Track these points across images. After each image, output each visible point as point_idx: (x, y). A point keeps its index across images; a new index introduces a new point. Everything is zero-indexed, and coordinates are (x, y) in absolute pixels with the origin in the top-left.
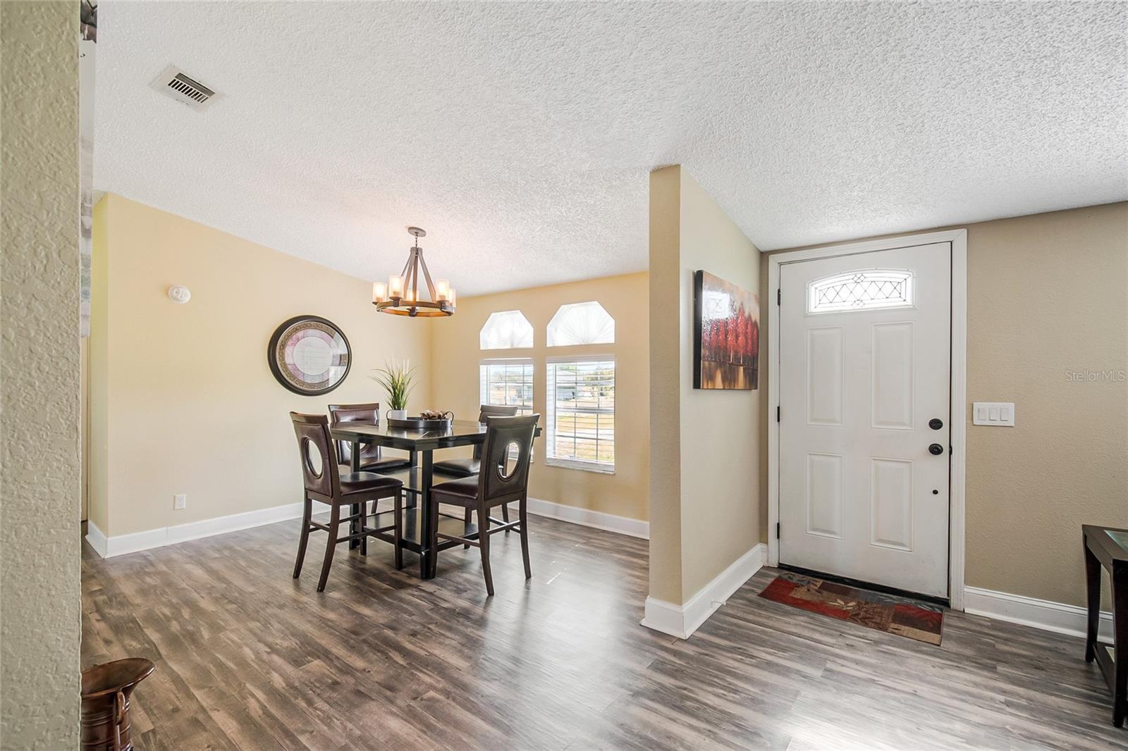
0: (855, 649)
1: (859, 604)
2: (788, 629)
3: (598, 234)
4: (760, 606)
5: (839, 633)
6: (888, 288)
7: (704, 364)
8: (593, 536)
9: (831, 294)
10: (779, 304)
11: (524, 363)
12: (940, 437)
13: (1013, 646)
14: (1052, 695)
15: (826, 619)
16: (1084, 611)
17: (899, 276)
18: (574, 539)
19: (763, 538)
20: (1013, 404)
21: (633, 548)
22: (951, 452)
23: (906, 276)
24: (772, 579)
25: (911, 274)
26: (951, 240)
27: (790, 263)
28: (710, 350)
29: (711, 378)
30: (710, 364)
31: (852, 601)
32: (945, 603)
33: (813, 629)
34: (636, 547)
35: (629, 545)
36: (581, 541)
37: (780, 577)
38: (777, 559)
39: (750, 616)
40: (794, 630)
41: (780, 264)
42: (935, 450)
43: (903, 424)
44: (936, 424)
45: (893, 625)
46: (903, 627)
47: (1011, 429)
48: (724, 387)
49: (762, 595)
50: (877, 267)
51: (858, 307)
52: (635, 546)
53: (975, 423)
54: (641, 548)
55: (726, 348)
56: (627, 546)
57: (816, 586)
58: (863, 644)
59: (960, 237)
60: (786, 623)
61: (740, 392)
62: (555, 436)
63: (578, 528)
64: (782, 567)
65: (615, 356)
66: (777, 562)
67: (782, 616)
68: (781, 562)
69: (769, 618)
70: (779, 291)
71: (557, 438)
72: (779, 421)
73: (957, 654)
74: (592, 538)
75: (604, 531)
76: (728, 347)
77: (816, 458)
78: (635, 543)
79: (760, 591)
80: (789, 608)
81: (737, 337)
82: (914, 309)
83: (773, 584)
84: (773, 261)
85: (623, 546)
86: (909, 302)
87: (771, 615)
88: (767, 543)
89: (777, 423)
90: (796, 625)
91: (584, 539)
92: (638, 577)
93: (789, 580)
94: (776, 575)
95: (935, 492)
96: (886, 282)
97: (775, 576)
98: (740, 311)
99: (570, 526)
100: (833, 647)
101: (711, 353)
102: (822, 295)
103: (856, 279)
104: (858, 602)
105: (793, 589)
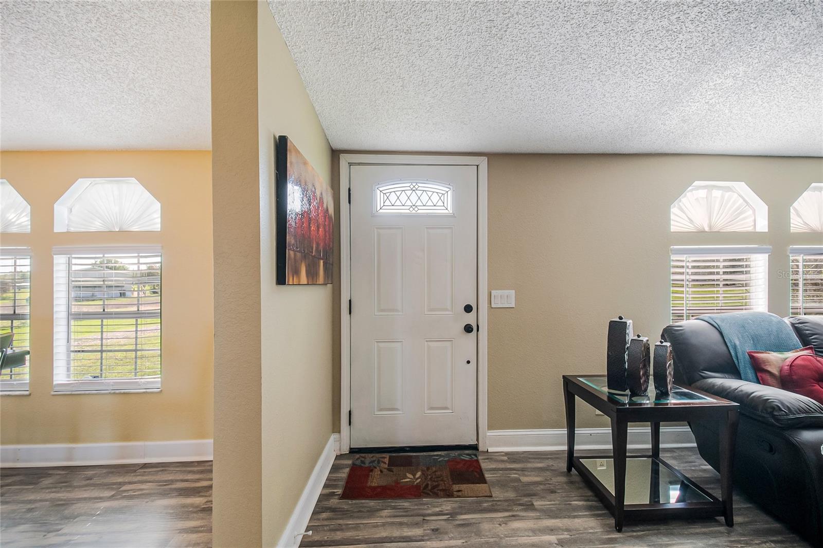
0: (440, 533)
1: (423, 471)
2: (378, 536)
3: (131, 75)
4: (344, 514)
5: (421, 518)
6: (435, 198)
7: (290, 254)
8: (127, 479)
9: (393, 198)
10: (350, 202)
11: (16, 254)
12: (470, 319)
13: (530, 476)
14: (575, 517)
15: (406, 504)
16: (565, 431)
17: (442, 189)
18: (96, 493)
19: (336, 428)
20: (514, 291)
21: (187, 481)
22: (478, 330)
23: (447, 190)
24: (347, 470)
25: (451, 187)
26: (477, 164)
27: (359, 164)
28: (295, 236)
29: (297, 272)
30: (295, 255)
31: (417, 472)
32: (475, 448)
33: (401, 524)
34: (192, 479)
35: (181, 477)
36: (107, 494)
37: (353, 464)
38: (349, 443)
39: (338, 533)
40: (384, 534)
41: (350, 164)
42: (468, 329)
43: (447, 310)
44: (468, 309)
45: (456, 487)
46: (463, 487)
47: (512, 309)
48: (308, 282)
49: (344, 496)
50: (427, 180)
51: (414, 212)
52: (190, 477)
53: (493, 306)
54: (197, 476)
55: (310, 237)
56: (177, 481)
57: (385, 463)
58: (443, 523)
59: (483, 162)
60: (375, 527)
61: (318, 286)
62: (69, 351)
63: (105, 471)
64: (353, 451)
65: (162, 247)
66: (349, 447)
67: (369, 517)
68: (351, 447)
69: (356, 527)
70: (349, 190)
71: (72, 354)
72: (350, 313)
73: (506, 501)
74: (124, 483)
75: (145, 466)
76: (311, 237)
77: (382, 345)
78: (190, 472)
79: (339, 491)
80: (372, 503)
81: (318, 228)
82: (453, 216)
83: (350, 476)
84: (344, 160)
85: (172, 482)
86: (450, 210)
87: (358, 521)
88: (339, 432)
89: (349, 315)
90: (384, 525)
91: (112, 489)
92: (194, 530)
93: (362, 465)
94: (350, 462)
95: (468, 362)
96: (434, 192)
97: (349, 465)
98: (320, 200)
99: (90, 473)
100: (423, 540)
101: (296, 241)
102: (386, 198)
103: (412, 187)
104: (422, 470)
105: (368, 476)
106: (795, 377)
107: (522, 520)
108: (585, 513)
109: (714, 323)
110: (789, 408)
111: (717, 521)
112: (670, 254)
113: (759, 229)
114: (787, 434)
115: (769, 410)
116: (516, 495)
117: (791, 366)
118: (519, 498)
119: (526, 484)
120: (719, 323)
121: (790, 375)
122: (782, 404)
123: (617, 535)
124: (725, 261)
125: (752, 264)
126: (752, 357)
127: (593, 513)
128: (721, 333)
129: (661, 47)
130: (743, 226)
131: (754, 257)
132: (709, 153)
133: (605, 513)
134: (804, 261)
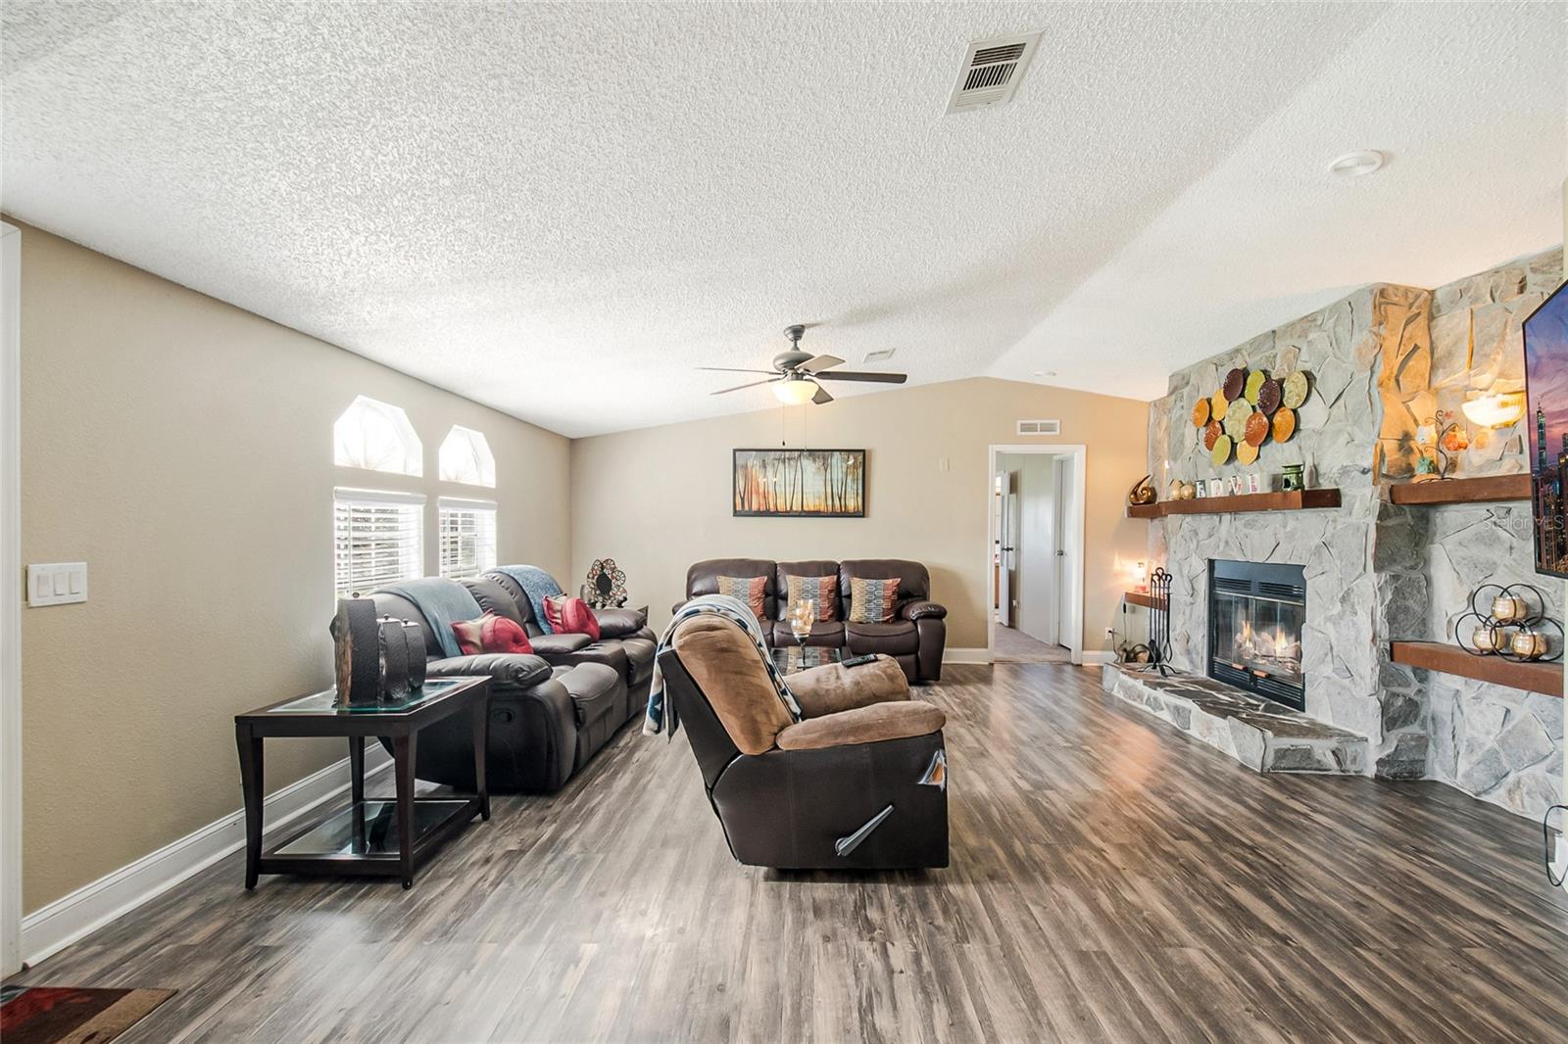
106: (499, 642)
107: (278, 970)
108: (349, 903)
109: (405, 595)
110: (529, 667)
111: (474, 823)
112: (334, 497)
113: (410, 472)
114: (529, 693)
115: (513, 674)
116: (219, 961)
117: (494, 631)
118: (230, 957)
119: (210, 942)
120: (414, 595)
121: (495, 641)
122: (522, 664)
123: (411, 893)
124: (377, 511)
125: (400, 518)
126: (456, 630)
127: (356, 896)
128: (418, 607)
129: (456, 248)
130: (393, 466)
131: (401, 508)
132: (374, 359)
133: (371, 888)
134: (464, 515)
